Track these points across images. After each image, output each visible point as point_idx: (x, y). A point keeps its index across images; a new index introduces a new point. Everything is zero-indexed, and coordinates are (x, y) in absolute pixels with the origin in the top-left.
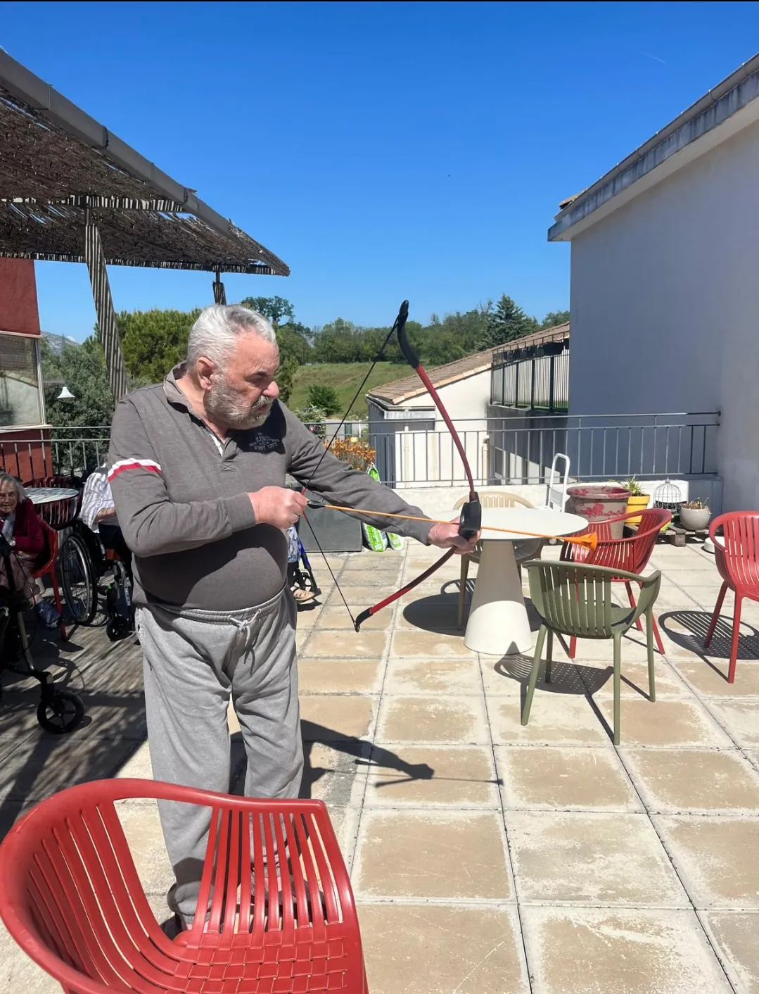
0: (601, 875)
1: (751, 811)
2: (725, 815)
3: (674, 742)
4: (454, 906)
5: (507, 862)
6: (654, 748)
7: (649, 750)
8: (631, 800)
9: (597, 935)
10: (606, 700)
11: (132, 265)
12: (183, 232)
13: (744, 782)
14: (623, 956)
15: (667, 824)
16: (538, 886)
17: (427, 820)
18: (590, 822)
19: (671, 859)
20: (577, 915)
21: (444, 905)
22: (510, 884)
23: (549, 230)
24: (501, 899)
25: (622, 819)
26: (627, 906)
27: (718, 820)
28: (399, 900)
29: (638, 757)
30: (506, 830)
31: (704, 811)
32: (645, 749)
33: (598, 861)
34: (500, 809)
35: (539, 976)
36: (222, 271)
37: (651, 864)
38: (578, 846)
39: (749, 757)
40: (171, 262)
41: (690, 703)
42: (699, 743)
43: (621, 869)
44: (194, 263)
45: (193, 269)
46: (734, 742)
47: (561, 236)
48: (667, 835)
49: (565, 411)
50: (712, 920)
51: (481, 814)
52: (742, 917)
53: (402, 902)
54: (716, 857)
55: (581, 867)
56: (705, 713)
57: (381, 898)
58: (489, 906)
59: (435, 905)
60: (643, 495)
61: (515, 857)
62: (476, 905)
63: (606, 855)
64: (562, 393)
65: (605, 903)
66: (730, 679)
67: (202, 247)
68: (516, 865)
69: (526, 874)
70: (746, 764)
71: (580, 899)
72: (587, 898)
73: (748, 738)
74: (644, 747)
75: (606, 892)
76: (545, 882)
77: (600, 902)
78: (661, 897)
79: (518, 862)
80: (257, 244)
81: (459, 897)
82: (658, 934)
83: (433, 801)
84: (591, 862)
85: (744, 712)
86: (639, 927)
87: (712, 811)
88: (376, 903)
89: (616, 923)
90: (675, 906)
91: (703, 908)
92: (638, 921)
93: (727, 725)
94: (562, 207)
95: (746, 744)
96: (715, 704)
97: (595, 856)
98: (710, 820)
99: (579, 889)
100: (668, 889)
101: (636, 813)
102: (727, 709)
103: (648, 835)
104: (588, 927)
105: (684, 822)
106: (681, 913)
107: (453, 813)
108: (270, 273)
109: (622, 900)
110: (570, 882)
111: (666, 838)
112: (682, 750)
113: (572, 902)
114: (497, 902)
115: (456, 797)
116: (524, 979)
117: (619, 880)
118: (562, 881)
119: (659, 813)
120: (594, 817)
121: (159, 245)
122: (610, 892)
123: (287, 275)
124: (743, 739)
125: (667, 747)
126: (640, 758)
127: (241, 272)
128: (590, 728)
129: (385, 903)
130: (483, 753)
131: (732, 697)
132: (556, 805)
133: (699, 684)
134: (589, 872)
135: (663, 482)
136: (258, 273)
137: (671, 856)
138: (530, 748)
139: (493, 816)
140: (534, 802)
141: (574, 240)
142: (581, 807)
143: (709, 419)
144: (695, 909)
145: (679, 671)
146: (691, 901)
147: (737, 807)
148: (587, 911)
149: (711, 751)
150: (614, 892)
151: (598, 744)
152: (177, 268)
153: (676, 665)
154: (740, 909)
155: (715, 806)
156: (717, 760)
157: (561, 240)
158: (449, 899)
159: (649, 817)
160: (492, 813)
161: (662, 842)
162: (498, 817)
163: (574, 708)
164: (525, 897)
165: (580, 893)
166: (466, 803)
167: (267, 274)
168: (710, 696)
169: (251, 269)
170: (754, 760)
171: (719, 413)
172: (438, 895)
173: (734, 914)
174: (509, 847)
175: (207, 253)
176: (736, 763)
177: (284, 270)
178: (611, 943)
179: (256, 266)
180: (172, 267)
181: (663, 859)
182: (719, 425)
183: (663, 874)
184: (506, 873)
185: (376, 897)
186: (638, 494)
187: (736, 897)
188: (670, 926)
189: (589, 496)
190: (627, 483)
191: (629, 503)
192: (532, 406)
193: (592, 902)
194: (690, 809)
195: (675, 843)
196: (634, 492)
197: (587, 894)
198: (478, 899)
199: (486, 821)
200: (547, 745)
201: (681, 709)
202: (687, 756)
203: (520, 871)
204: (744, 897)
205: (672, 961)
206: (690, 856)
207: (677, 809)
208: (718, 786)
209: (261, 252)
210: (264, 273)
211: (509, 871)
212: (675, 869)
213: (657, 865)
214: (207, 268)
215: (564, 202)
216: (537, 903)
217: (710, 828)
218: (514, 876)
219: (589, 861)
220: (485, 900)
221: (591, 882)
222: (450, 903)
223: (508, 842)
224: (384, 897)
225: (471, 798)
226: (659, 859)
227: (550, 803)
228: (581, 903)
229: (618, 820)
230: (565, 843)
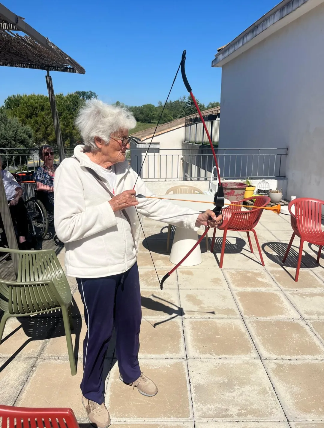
0: (238, 400)
1: (312, 357)
2: (299, 359)
3: (271, 316)
4: (159, 423)
5: (189, 393)
6: (262, 319)
7: (260, 320)
8: (252, 351)
10: (237, 291)
11: (4, 65)
12: (23, 45)
13: (307, 339)
15: (271, 365)
16: (205, 408)
17: (147, 366)
18: (232, 365)
19: (274, 388)
21: (154, 423)
22: (190, 408)
23: (212, 62)
24: (186, 418)
25: (248, 363)
26: (253, 420)
27: (297, 363)
28: (129, 420)
29: (255, 325)
30: (188, 371)
31: (289, 357)
32: (258, 320)
33: (237, 391)
34: (185, 358)
36: (51, 70)
37: (263, 392)
38: (226, 381)
39: (309, 324)
40: (24, 64)
41: (278, 293)
42: (283, 316)
43: (249, 396)
44: (35, 65)
45: (35, 68)
46: (300, 315)
47: (217, 65)
48: (271, 372)
49: (217, 146)
51: (175, 361)
52: (313, 425)
53: (131, 422)
54: (297, 386)
55: (228, 395)
56: (285, 298)
57: (119, 419)
58: (178, 423)
59: (149, 423)
60: (252, 186)
61: (193, 389)
62: (171, 423)
63: (241, 387)
64: (216, 138)
65: (241, 419)
66: (296, 279)
67: (36, 55)
68: (193, 395)
69: (198, 400)
70: (307, 327)
71: (227, 417)
72: (231, 416)
73: (307, 313)
74: (257, 318)
75: (242, 411)
76: (209, 406)
77: (238, 418)
78: (271, 413)
79: (195, 392)
80: (65, 54)
81: (162, 417)
83: (151, 353)
84: (233, 392)
85: (303, 297)
87: (294, 357)
88: (116, 423)
90: (277, 419)
91: (292, 420)
93: (297, 306)
94: (219, 50)
95: (306, 316)
96: (290, 294)
97: (235, 387)
98: (292, 362)
99: (227, 410)
100: (274, 408)
101: (255, 359)
102: (296, 296)
103: (261, 372)
105: (279, 364)
106: (281, 424)
107: (161, 361)
108: (75, 72)
109: (250, 417)
110: (222, 405)
111: (271, 375)
112: (276, 320)
113: (223, 419)
114: (183, 421)
115: (163, 351)
117: (247, 403)
119: (266, 359)
120: (234, 362)
121: (13, 53)
122: (243, 411)
123: (84, 74)
124: (305, 313)
125: (269, 318)
126: (256, 325)
127: (60, 71)
128: (230, 308)
129: (121, 423)
130: (177, 323)
131: (298, 289)
132: (214, 355)
133: (282, 282)
134: (232, 398)
135: (262, 180)
136: (69, 72)
137: (274, 386)
138: (201, 320)
139: (182, 362)
140: (203, 353)
141: (223, 67)
142: (227, 356)
143: (283, 152)
144: (288, 421)
145: (271, 275)
146: (286, 416)
147: (305, 355)
148: (232, 424)
149: (290, 320)
150: (245, 411)
151: (235, 317)
152: (27, 67)
153: (270, 272)
154: (312, 420)
155: (294, 354)
156: (293, 326)
157: (218, 66)
158: (157, 420)
159: (262, 361)
160: (181, 360)
161: (269, 377)
162: (184, 363)
163: (223, 296)
164: (199, 416)
165: (228, 413)
166: (168, 355)
167: (73, 72)
168: (287, 289)
169: (65, 70)
170: (311, 326)
171: (288, 149)
172: (150, 417)
173: (308, 423)
174: (190, 382)
175: (39, 58)
176: (303, 328)
177: (82, 71)
179: (68, 68)
180: (24, 67)
181: (270, 388)
182: (287, 154)
183: (271, 398)
184: (188, 400)
185: (116, 418)
186: (250, 186)
187: (309, 412)
189: (228, 186)
190: (245, 181)
191: (246, 190)
192: (202, 144)
193: (234, 418)
194: (282, 356)
195: (276, 378)
196: (248, 185)
197: (231, 413)
198: (173, 419)
199: (177, 366)
200: (209, 318)
201: (274, 296)
202: (278, 324)
203: (195, 399)
204: (313, 412)
206: (284, 386)
207: (276, 357)
208: (295, 342)
209: (67, 58)
210: (72, 72)
211: (190, 399)
212: (277, 394)
213: (267, 393)
214: (43, 68)
215: (220, 49)
216: (204, 420)
217: (293, 368)
218: (192, 402)
219: (232, 391)
220: (176, 419)
221: (233, 405)
222: (158, 422)
223: (189, 379)
224: (121, 419)
225: (171, 352)
226: (268, 389)
227: (211, 354)
228: (228, 419)
229: (246, 363)
230: (219, 379)
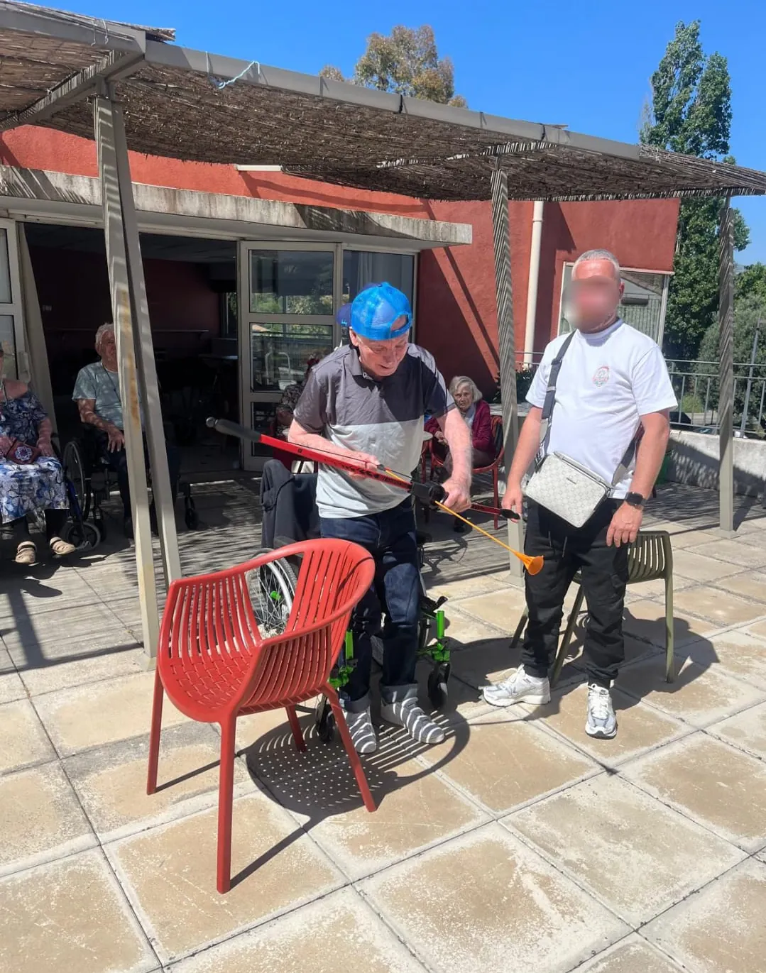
0: (600, 853)
4: (452, 789)
5: (540, 796)
8: (756, 838)
9: (515, 875)
14: (506, 898)
15: (754, 873)
16: (533, 822)
17: (534, 740)
18: (672, 823)
19: (695, 892)
20: (526, 856)
22: (516, 807)
24: (489, 809)
25: (711, 841)
26: (578, 883)
30: (583, 781)
33: (619, 845)
35: (427, 857)
37: (665, 880)
38: (623, 827)
43: (628, 864)
48: (734, 878)
50: (634, 946)
51: (586, 761)
54: (748, 922)
55: (594, 838)
58: (473, 806)
62: (466, 799)
63: (635, 848)
65: (565, 868)
68: (543, 802)
69: (539, 811)
71: (548, 851)
72: (556, 854)
75: (580, 864)
76: (544, 824)
77: (562, 865)
78: (623, 902)
79: (549, 802)
81: (465, 788)
82: (563, 913)
84: (610, 842)
86: (559, 898)
89: (544, 882)
90: (622, 914)
91: (645, 935)
92: (568, 895)
97: (624, 841)
99: (561, 846)
100: (642, 903)
101: (740, 847)
103: (713, 866)
104: (519, 866)
106: (616, 922)
107: (563, 747)
109: (581, 878)
110: (564, 838)
111: (727, 879)
113: (539, 847)
114: (483, 808)
116: (416, 850)
117: (609, 867)
118: (558, 834)
120: (683, 821)
122: (584, 866)
130: (677, 730)
132: (666, 796)
134: (594, 845)
137: (701, 891)
138: (735, 751)
139: (592, 767)
140: (647, 782)
142: (686, 811)
144: (636, 930)
146: (644, 924)
148: (538, 859)
150: (587, 869)
154: (682, 964)
158: (456, 785)
159: (746, 857)
160: (597, 766)
161: (715, 878)
162: (596, 771)
164: (510, 820)
165: (557, 849)
166: (587, 749)
173: (667, 961)
174: (563, 790)
178: (515, 886)
183: (662, 893)
184: (526, 800)
187: (698, 956)
188: (585, 919)
193: (556, 860)
197: (561, 853)
198: (474, 798)
199: (579, 766)
200: (760, 758)
203: (539, 806)
204: (706, 961)
205: (534, 933)
206: (721, 903)
211: (531, 801)
212: (683, 899)
213: (669, 885)
216: (511, 829)
218: (528, 806)
219: (611, 840)
220: (478, 802)
221: (582, 850)
222: (453, 786)
223: (568, 788)
225: (598, 749)
226: (682, 883)
227: (661, 791)
228: (544, 853)
229: (707, 840)
230: (615, 818)
